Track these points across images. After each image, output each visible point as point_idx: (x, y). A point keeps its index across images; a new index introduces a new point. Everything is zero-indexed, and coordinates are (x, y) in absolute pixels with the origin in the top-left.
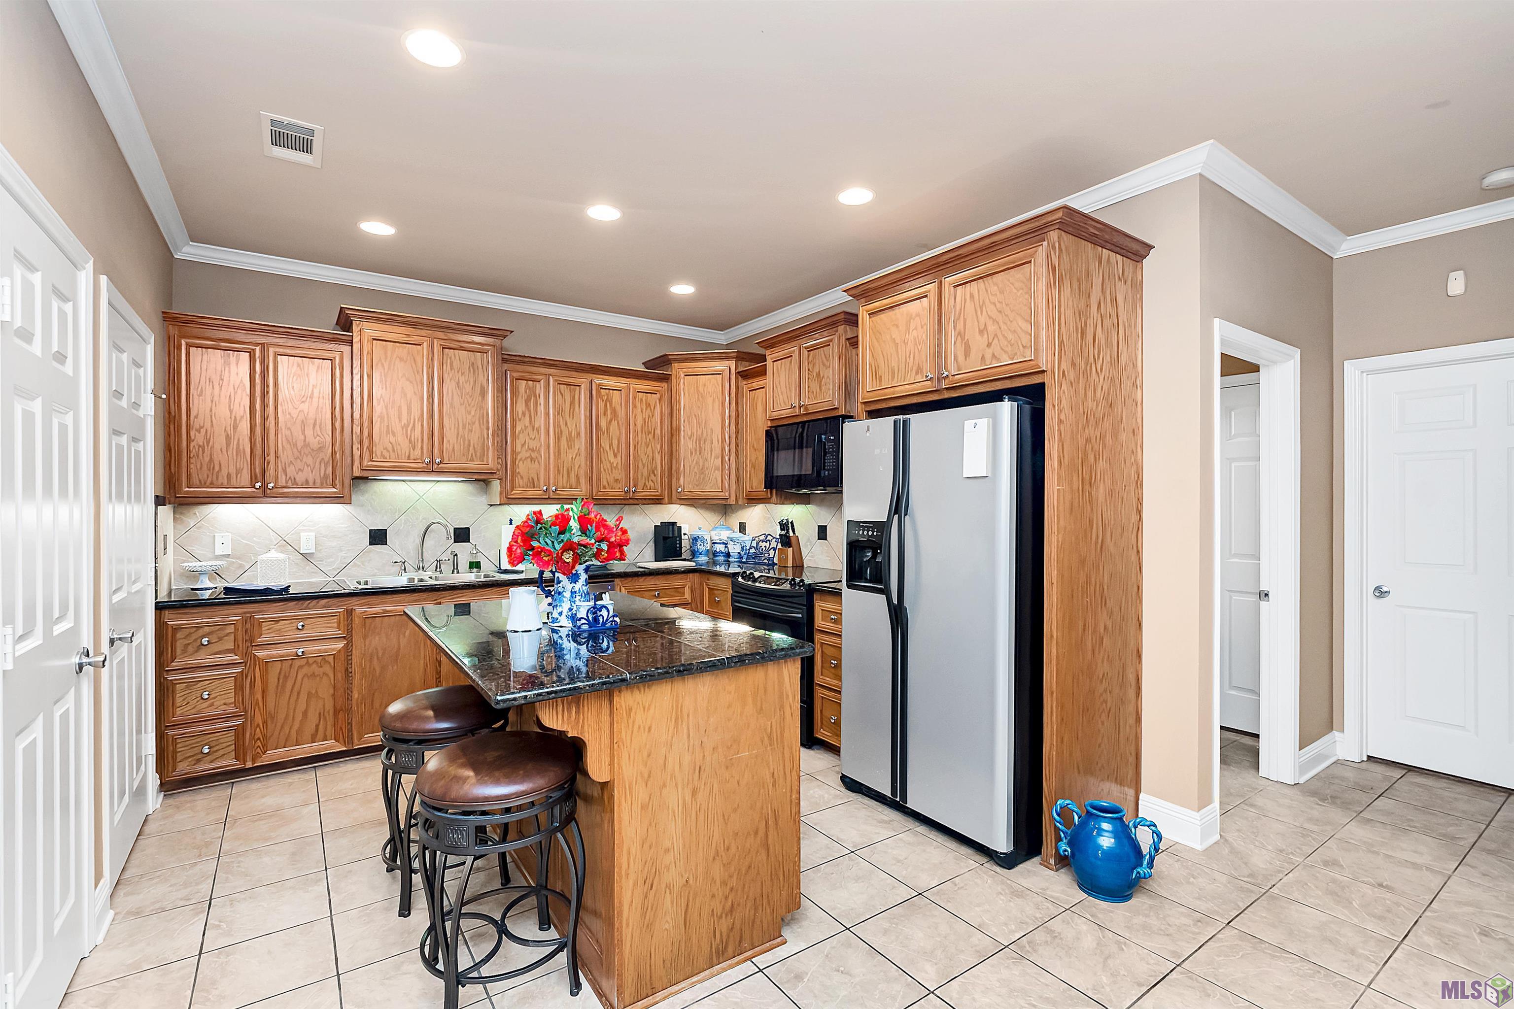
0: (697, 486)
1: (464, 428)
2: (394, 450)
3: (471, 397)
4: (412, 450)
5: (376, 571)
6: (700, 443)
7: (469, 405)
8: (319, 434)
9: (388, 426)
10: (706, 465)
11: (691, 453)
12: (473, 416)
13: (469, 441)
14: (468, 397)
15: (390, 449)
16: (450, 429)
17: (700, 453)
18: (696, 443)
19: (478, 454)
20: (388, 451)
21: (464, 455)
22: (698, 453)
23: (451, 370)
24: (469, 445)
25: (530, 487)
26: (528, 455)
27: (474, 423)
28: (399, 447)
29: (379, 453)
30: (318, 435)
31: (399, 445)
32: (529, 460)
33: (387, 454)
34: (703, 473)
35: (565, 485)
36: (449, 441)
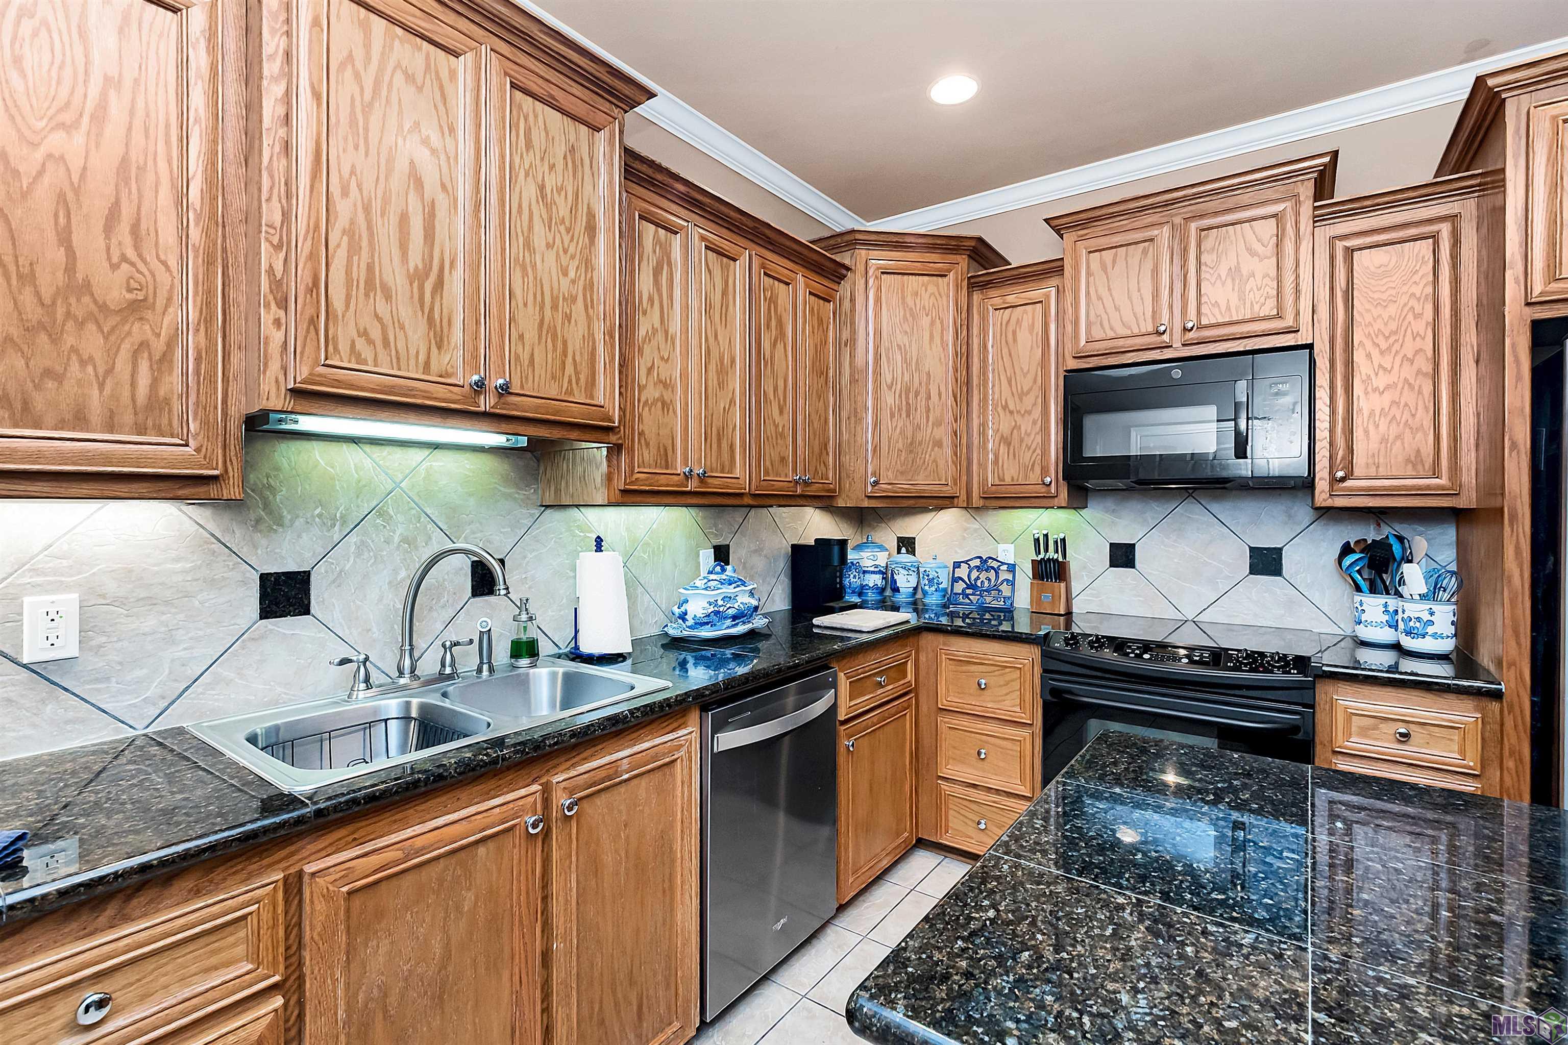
0: (902, 473)
1: (555, 307)
2: (386, 343)
3: (568, 231)
4: (434, 349)
5: (279, 690)
6: (907, 398)
7: (565, 251)
8: (131, 254)
9: (370, 268)
10: (919, 438)
11: (892, 415)
12: (573, 282)
13: (565, 343)
14: (562, 228)
15: (376, 333)
16: (525, 305)
17: (908, 415)
18: (900, 396)
19: (582, 377)
20: (370, 342)
21: (553, 377)
22: (904, 415)
23: (527, 150)
24: (565, 353)
25: (661, 468)
26: (657, 395)
27: (574, 299)
28: (400, 335)
29: (344, 347)
30: (124, 258)
31: (402, 328)
32: (659, 404)
33: (367, 353)
34: (911, 452)
36: (521, 337)
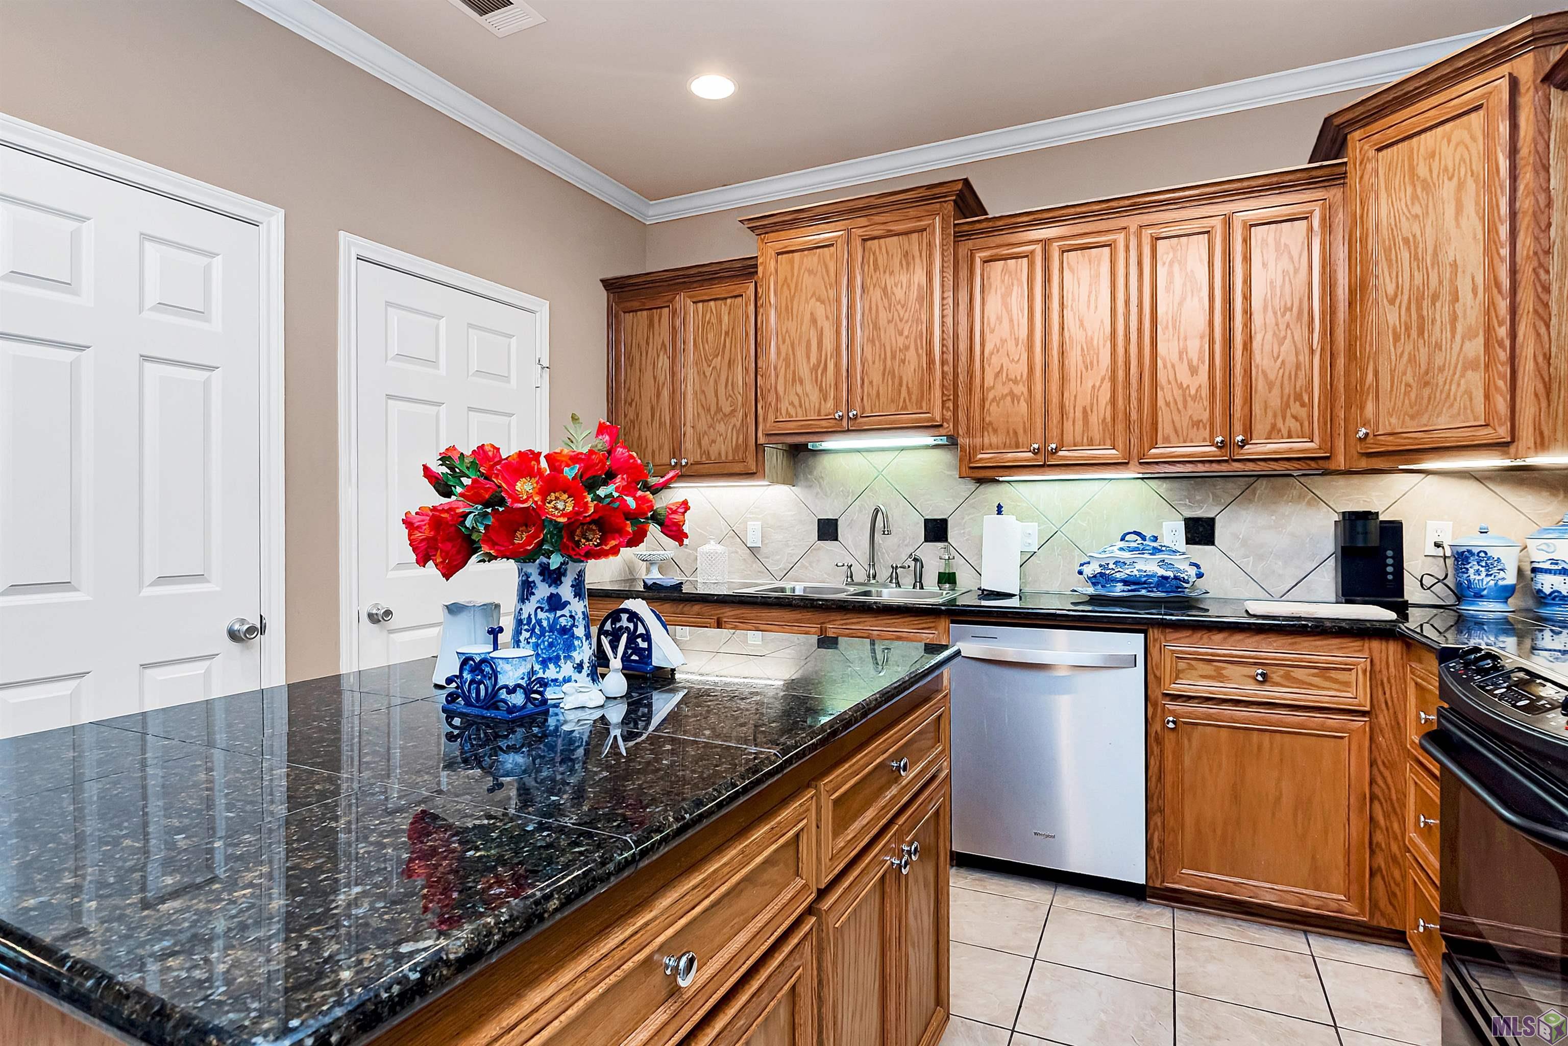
0: (1412, 417)
1: (893, 357)
2: (801, 406)
3: (903, 307)
4: (823, 402)
5: (826, 576)
6: (1419, 308)
7: (901, 320)
8: (731, 393)
9: (794, 372)
10: (1439, 361)
11: (1396, 338)
12: (907, 337)
13: (901, 378)
14: (899, 307)
15: (797, 403)
16: (874, 363)
17: (1421, 332)
18: (1408, 309)
19: (914, 397)
20: (794, 406)
21: (892, 401)
22: (1414, 333)
23: (875, 271)
24: (901, 385)
25: (1010, 447)
26: (1006, 391)
27: (907, 348)
28: (807, 399)
29: (784, 412)
30: (730, 396)
31: (807, 395)
32: (1009, 398)
33: (793, 412)
34: (1427, 384)
35: (1078, 439)
36: (871, 383)
